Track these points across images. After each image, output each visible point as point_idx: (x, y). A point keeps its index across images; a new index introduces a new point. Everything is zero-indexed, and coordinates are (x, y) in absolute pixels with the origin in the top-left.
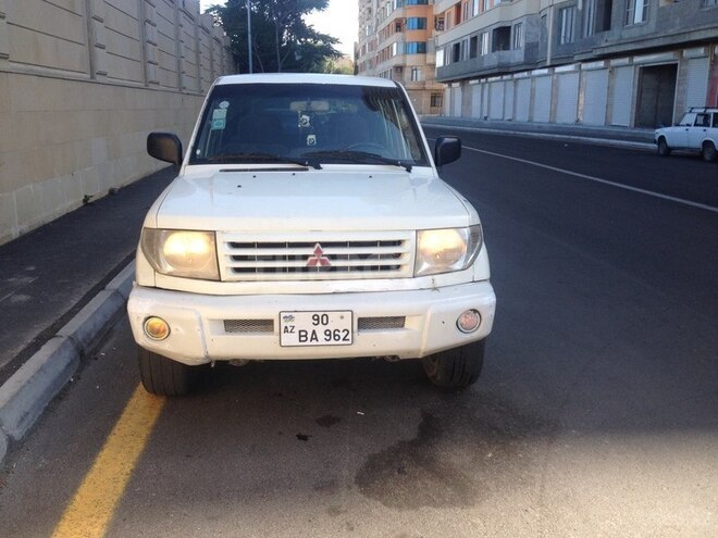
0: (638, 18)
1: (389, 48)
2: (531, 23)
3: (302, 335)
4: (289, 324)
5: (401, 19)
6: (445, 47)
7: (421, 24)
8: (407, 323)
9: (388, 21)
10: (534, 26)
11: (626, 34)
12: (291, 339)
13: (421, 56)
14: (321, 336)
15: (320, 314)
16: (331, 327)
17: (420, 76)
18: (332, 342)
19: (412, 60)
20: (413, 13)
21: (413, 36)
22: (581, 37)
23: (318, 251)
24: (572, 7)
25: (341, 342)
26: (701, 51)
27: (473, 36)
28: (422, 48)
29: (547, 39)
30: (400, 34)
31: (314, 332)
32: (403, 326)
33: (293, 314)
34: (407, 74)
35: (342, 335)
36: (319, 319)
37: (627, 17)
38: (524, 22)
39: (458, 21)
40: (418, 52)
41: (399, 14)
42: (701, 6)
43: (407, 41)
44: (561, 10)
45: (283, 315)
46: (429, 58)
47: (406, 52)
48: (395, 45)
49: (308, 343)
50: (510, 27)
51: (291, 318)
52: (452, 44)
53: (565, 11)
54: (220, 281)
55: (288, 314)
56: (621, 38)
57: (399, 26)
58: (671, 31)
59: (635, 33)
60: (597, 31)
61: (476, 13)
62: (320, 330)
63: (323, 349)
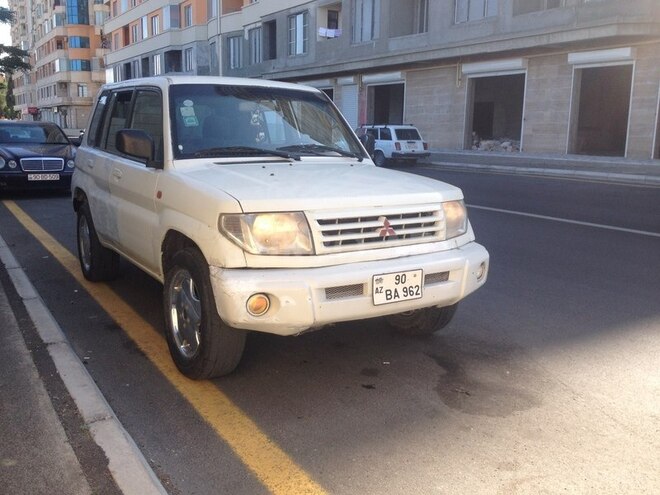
0: (299, 50)
1: (51, 65)
2: (201, 49)
3: (388, 294)
4: (379, 286)
5: (62, 37)
6: (115, 66)
7: (84, 43)
8: (451, 277)
9: (47, 38)
10: (203, 52)
11: (292, 63)
12: (380, 298)
13: (86, 73)
14: (401, 293)
15: (401, 274)
16: (407, 285)
17: (86, 92)
18: (409, 297)
19: (77, 76)
20: (74, 31)
21: (77, 54)
22: (250, 64)
23: (386, 223)
24: (239, 36)
25: (415, 296)
26: (351, 79)
27: (144, 57)
28: (87, 66)
29: (218, 63)
30: (61, 52)
31: (396, 291)
32: (447, 279)
33: (382, 277)
34: (72, 90)
35: (415, 290)
36: (400, 279)
37: (290, 49)
38: (195, 47)
39: (126, 42)
40: (83, 70)
41: (59, 31)
42: (351, 43)
43: (71, 58)
44: (228, 39)
45: (375, 278)
46: (96, 76)
47: (70, 69)
48: (57, 62)
49: (393, 300)
50: (180, 51)
51: (380, 280)
52: (122, 64)
53: (232, 40)
54: (315, 254)
55: (379, 277)
56: (286, 66)
57: (60, 43)
58: (328, 62)
59: (299, 63)
60: (265, 59)
61: (145, 36)
62: (400, 288)
63: (404, 304)
